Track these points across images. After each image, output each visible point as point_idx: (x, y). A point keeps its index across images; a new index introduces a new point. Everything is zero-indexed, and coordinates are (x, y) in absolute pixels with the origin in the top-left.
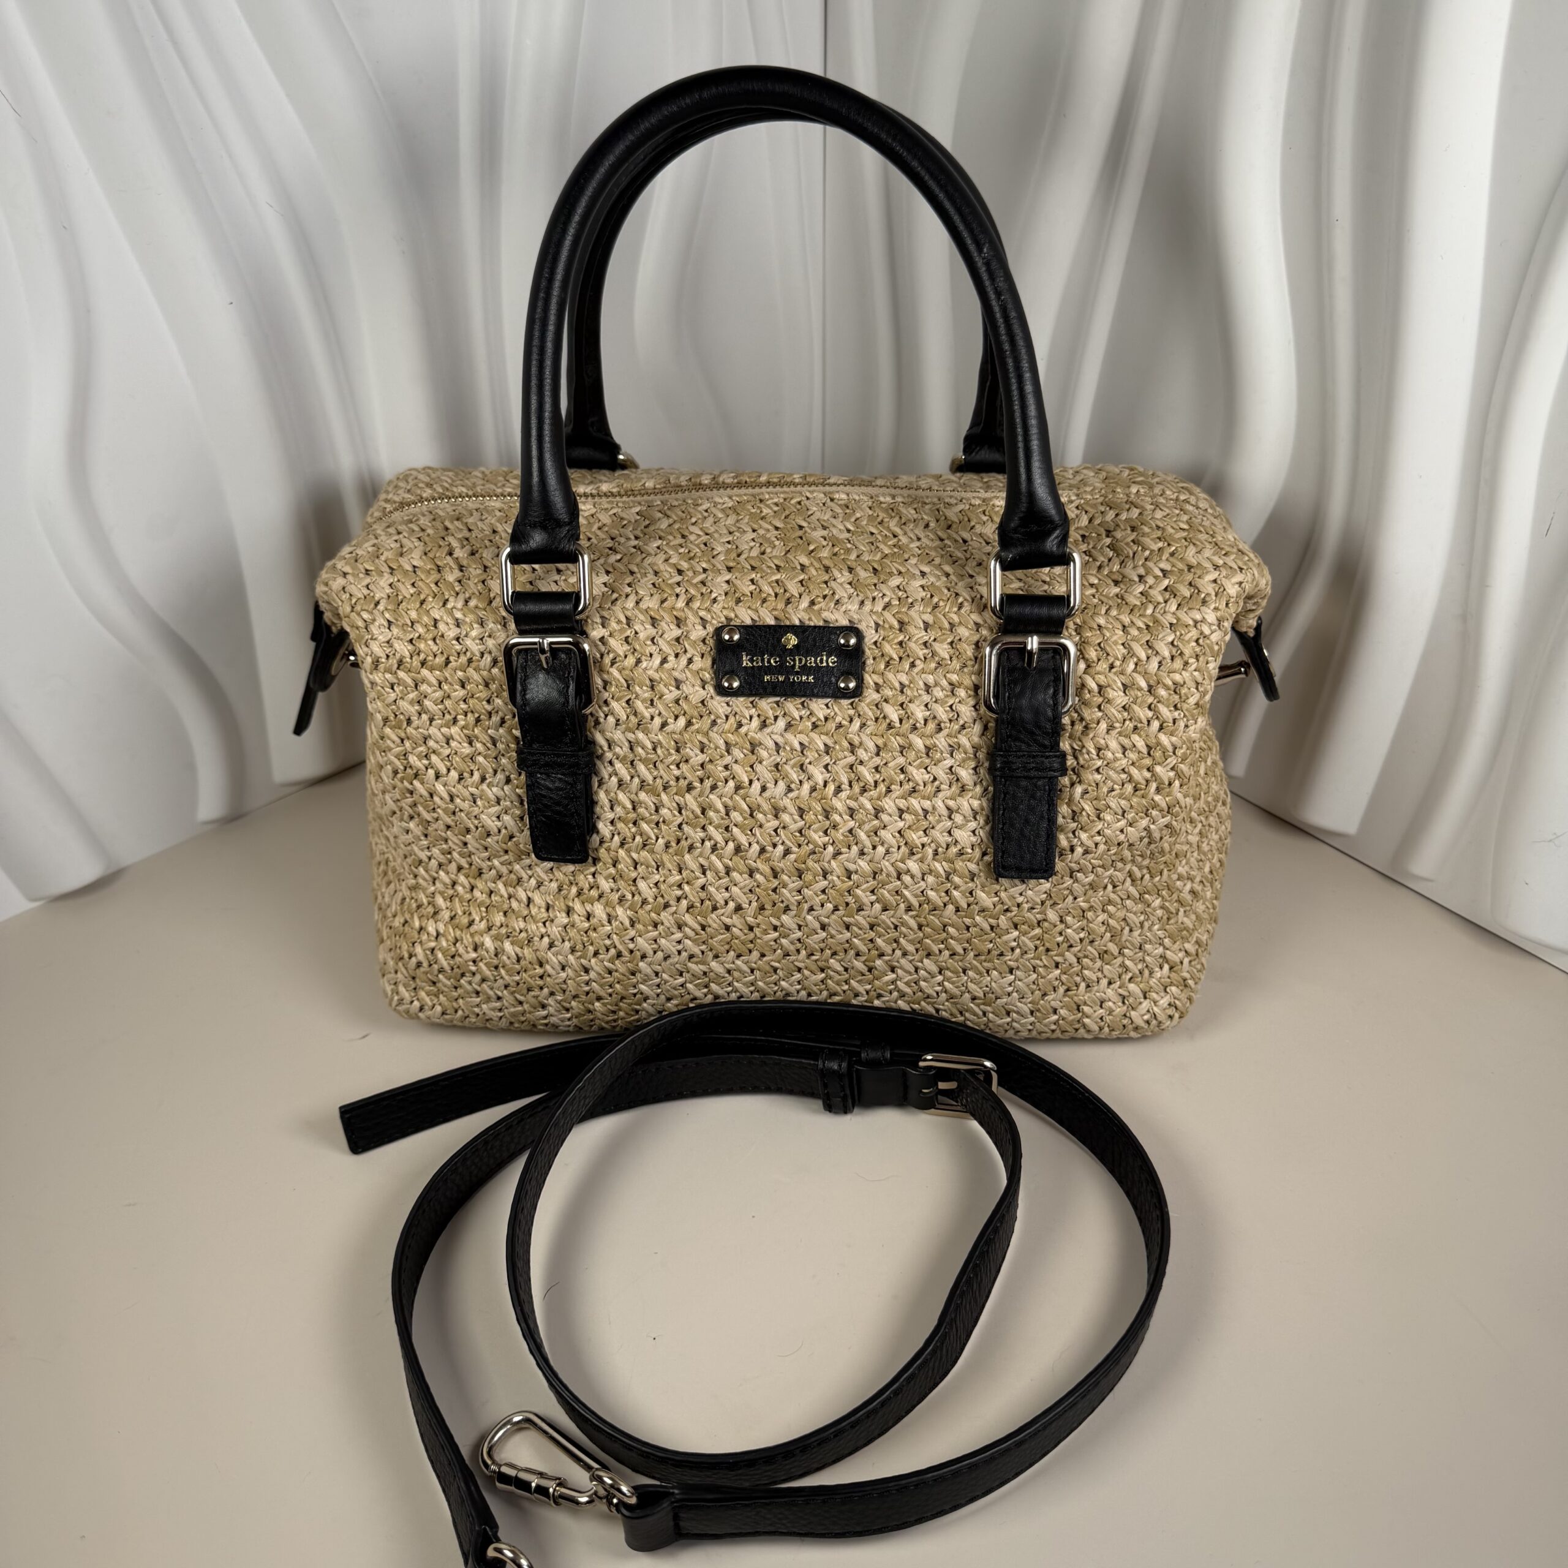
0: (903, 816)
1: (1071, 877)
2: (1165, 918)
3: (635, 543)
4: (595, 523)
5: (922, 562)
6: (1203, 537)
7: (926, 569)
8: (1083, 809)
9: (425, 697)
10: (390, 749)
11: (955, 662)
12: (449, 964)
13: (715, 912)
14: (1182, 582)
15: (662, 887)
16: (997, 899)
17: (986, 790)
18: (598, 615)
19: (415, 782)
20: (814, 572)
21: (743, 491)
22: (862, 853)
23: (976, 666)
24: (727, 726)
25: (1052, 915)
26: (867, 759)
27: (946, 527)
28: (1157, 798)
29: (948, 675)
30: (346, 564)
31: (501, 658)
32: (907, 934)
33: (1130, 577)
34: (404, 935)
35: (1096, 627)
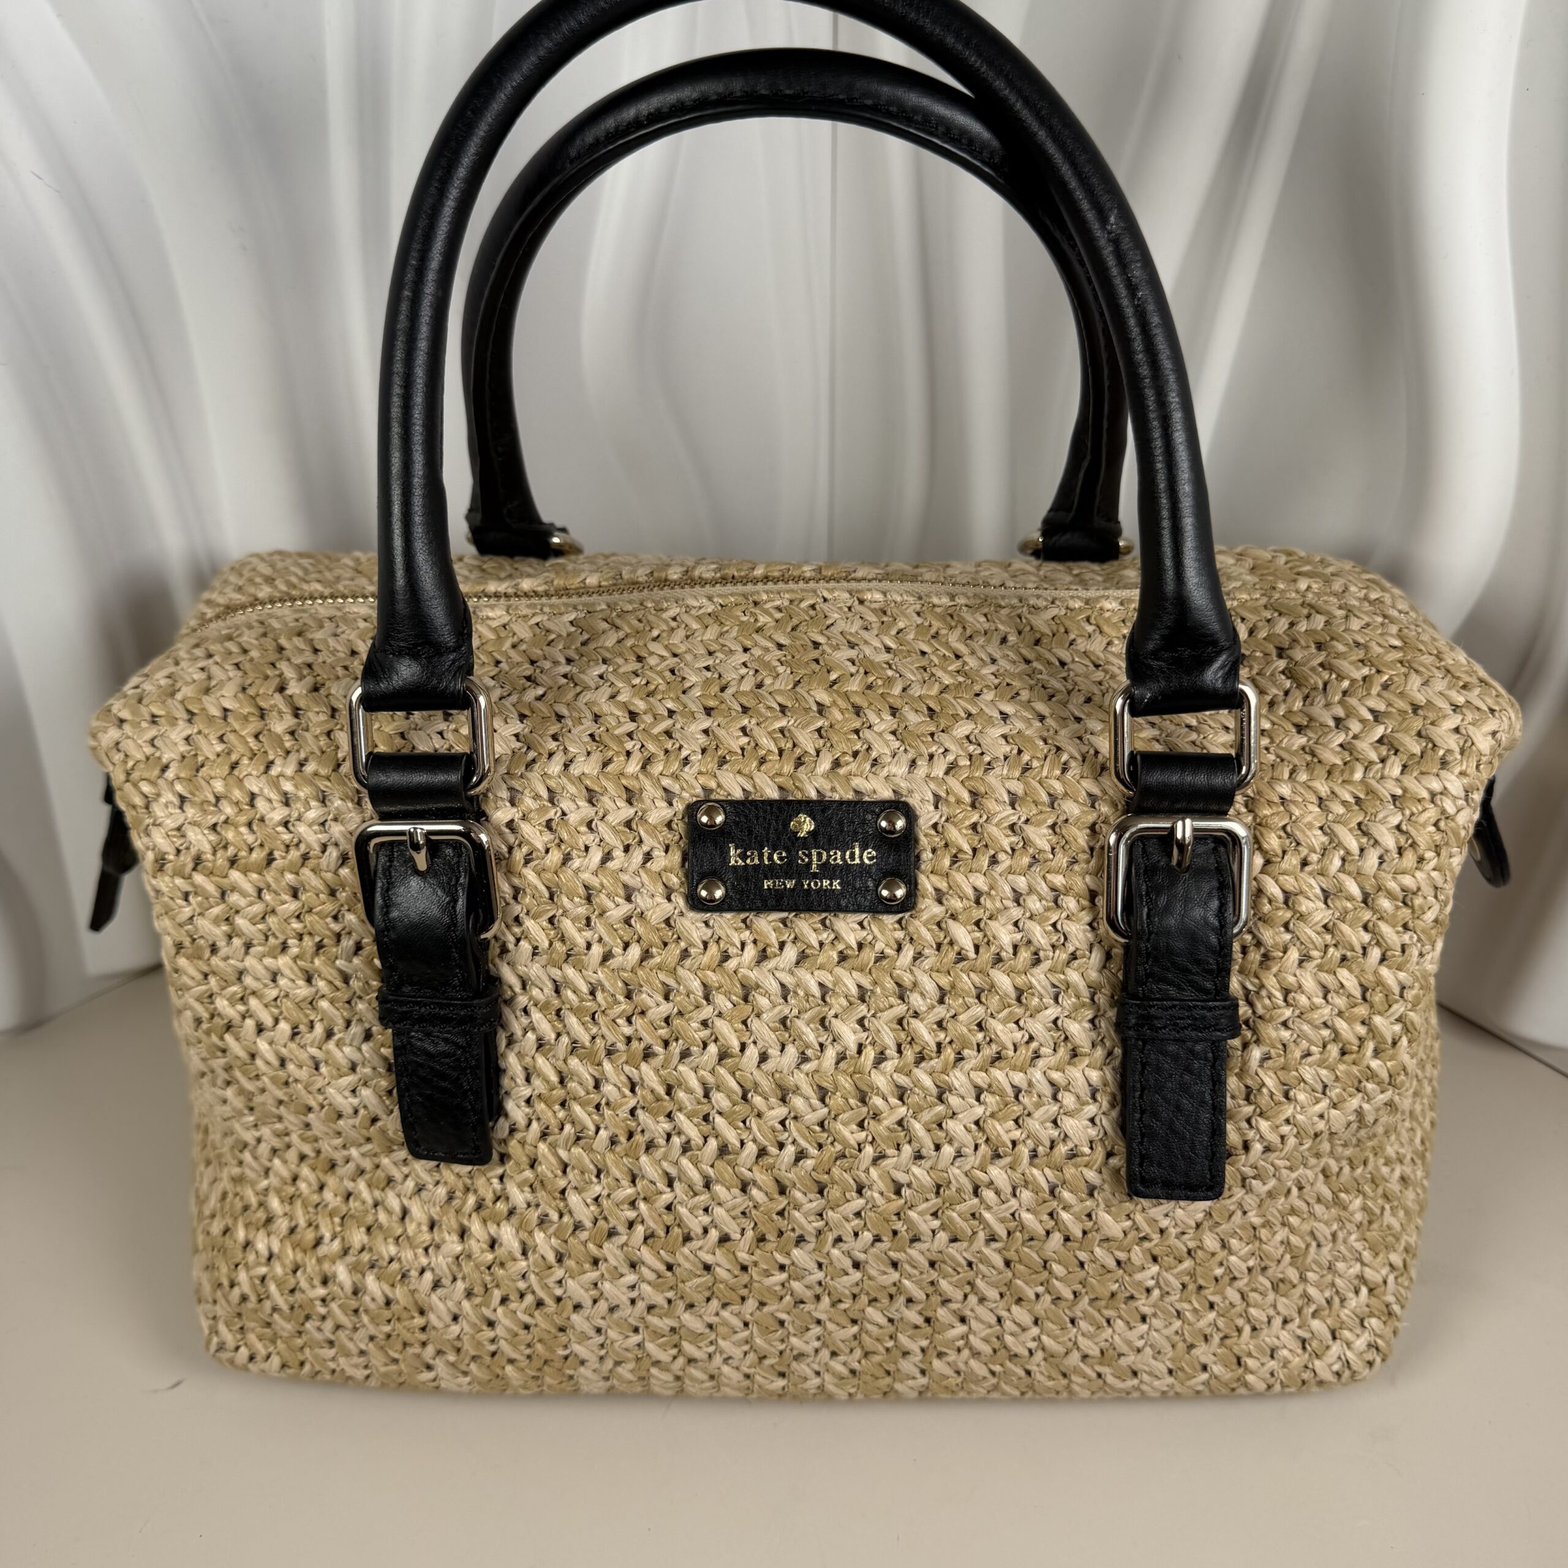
0: (982, 1097)
1: (1244, 1186)
2: (1365, 1222)
3: (566, 669)
4: (507, 637)
5: (1002, 697)
6: (1427, 659)
7: (1009, 709)
8: (1263, 1085)
9: (237, 912)
10: (189, 989)
11: (1059, 855)
12: (286, 1301)
13: (688, 1244)
14: (1406, 731)
15: (605, 1202)
16: (1129, 1223)
17: (1110, 1053)
18: (504, 786)
19: (227, 1037)
20: (838, 716)
21: (730, 588)
22: (918, 1156)
23: (1093, 862)
24: (705, 959)
25: (1211, 1242)
26: (924, 1009)
27: (1032, 641)
28: (1375, 1064)
29: (1049, 876)
30: (125, 706)
31: (352, 854)
32: (988, 1274)
33: (1322, 720)
34: (223, 1250)
35: (1276, 799)
